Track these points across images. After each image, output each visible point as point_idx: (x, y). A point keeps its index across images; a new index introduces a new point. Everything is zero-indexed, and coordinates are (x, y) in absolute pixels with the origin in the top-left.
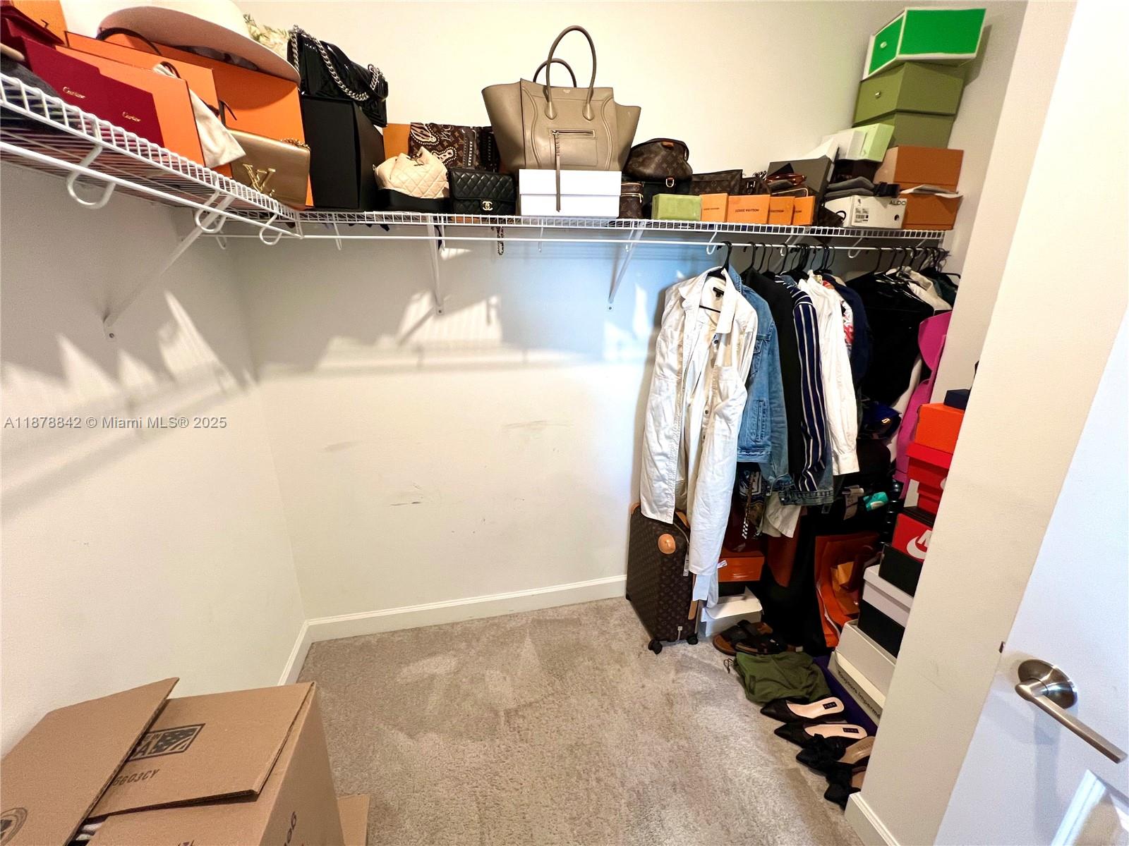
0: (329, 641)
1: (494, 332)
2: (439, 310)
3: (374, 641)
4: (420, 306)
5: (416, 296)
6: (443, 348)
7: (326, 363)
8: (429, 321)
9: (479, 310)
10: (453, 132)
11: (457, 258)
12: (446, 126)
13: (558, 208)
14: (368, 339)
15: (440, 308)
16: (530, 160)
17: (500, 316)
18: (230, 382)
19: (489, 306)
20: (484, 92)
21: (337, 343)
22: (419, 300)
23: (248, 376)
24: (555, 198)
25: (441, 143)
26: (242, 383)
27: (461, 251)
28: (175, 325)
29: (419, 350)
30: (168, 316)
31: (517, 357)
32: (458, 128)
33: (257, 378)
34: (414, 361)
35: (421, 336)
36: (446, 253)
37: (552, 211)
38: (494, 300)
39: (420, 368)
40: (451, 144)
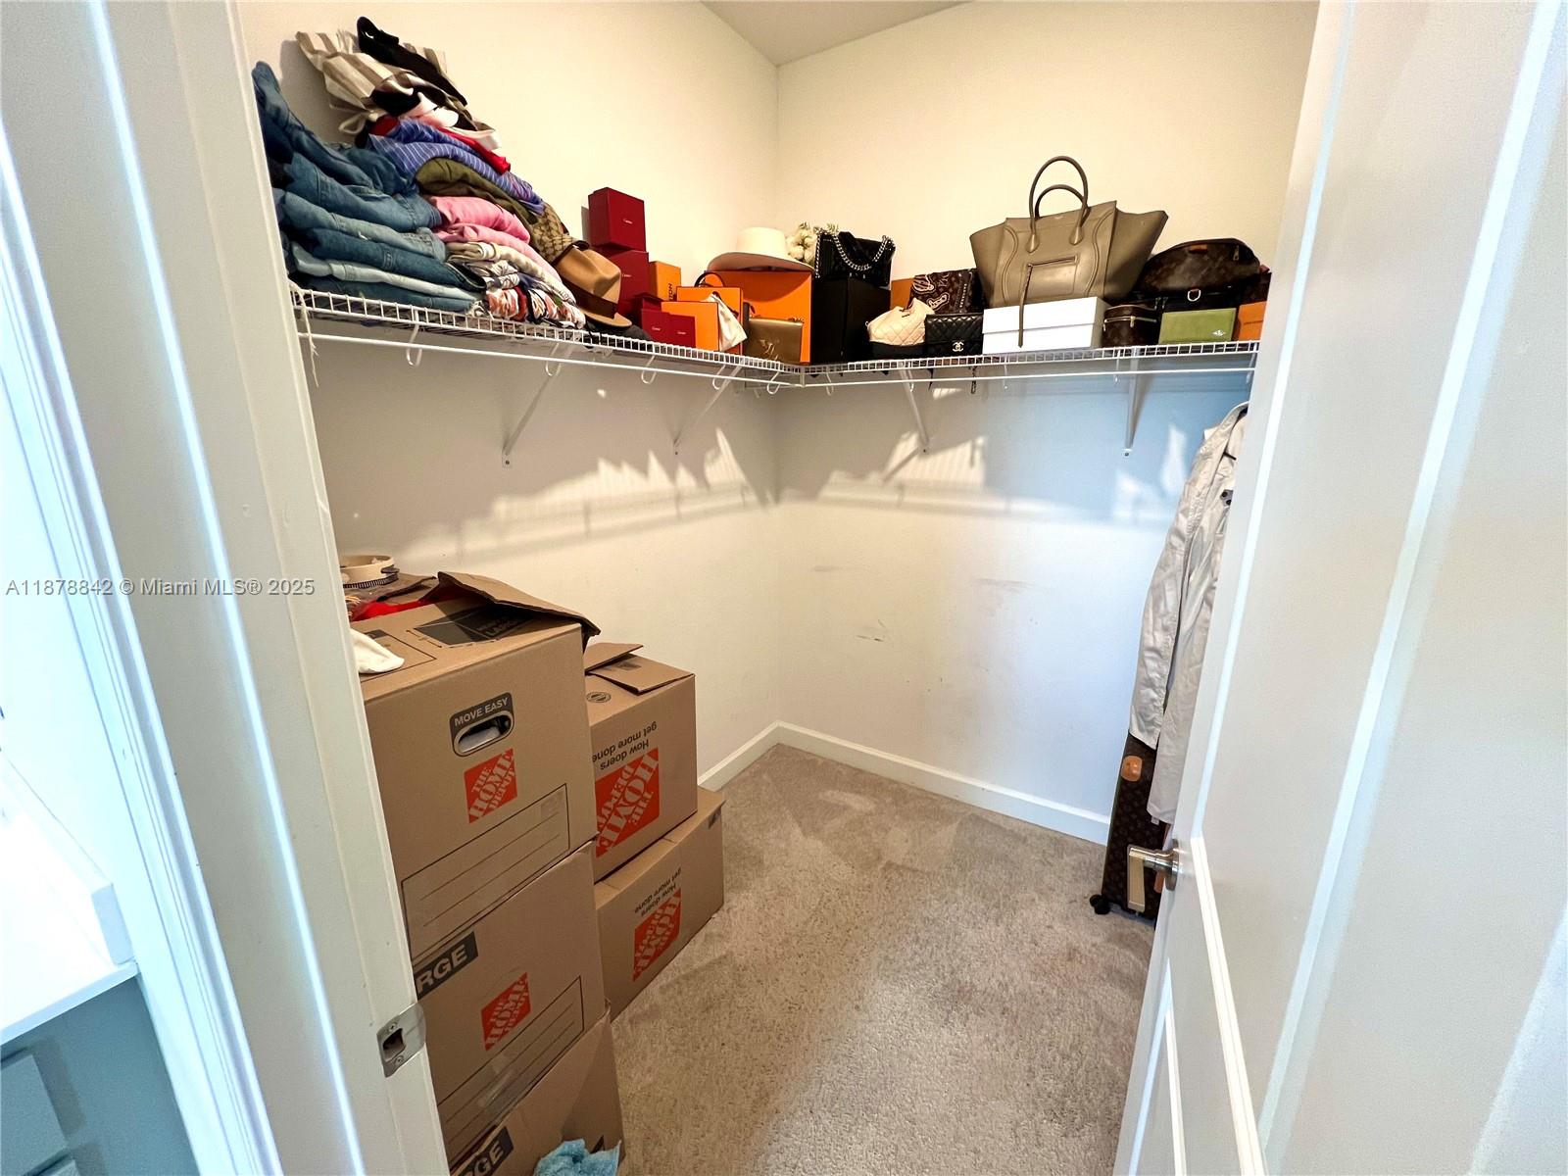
0: (789, 747)
1: (976, 475)
2: (924, 451)
3: (820, 761)
4: (908, 445)
5: (905, 436)
6: (923, 488)
7: (828, 492)
8: (915, 459)
9: (965, 450)
10: (949, 278)
11: (948, 397)
12: (945, 273)
13: (1021, 344)
14: (859, 474)
15: (926, 448)
16: (996, 298)
17: (985, 458)
18: (752, 498)
19: (974, 448)
20: (972, 238)
21: (836, 476)
22: (907, 439)
23: (769, 496)
24: (1018, 334)
25: (937, 289)
26: (763, 501)
27: (952, 390)
28: (718, 451)
29: (901, 488)
30: (715, 444)
31: (999, 505)
32: (954, 273)
33: (777, 499)
34: (895, 498)
35: (905, 474)
36: (937, 393)
37: (1016, 349)
38: (980, 441)
39: (899, 506)
40: (946, 290)
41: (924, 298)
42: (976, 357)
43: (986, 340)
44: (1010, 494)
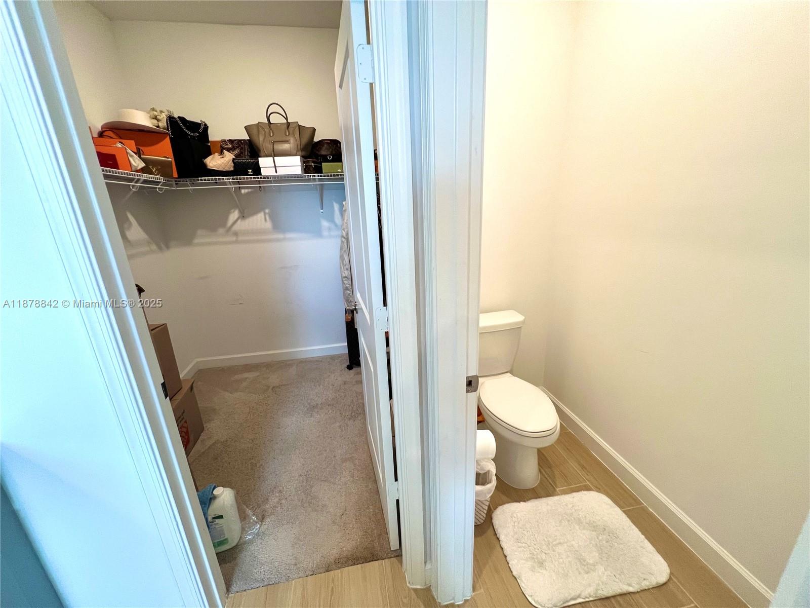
0: (207, 369)
1: (268, 225)
2: (243, 216)
4: (234, 215)
5: (232, 211)
6: (246, 233)
7: (196, 241)
8: (239, 221)
9: (260, 216)
10: (238, 142)
11: (248, 193)
12: (235, 140)
13: (276, 172)
14: (213, 229)
16: (262, 153)
17: (270, 217)
18: (154, 247)
19: (265, 214)
20: (245, 127)
21: (199, 232)
22: (234, 212)
23: (163, 246)
24: (274, 168)
25: (233, 147)
26: (160, 249)
27: (250, 190)
28: (130, 224)
29: (236, 234)
30: (128, 219)
31: (281, 236)
32: (240, 141)
33: (168, 247)
34: (234, 239)
35: (236, 227)
36: (243, 191)
37: (274, 174)
38: (267, 211)
39: (236, 242)
40: (237, 147)
41: (228, 150)
42: (259, 176)
43: (262, 170)
44: (284, 231)
